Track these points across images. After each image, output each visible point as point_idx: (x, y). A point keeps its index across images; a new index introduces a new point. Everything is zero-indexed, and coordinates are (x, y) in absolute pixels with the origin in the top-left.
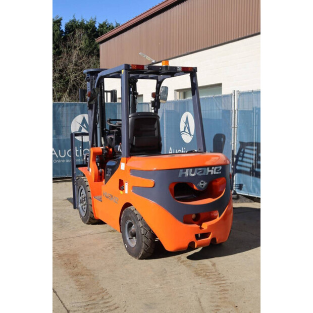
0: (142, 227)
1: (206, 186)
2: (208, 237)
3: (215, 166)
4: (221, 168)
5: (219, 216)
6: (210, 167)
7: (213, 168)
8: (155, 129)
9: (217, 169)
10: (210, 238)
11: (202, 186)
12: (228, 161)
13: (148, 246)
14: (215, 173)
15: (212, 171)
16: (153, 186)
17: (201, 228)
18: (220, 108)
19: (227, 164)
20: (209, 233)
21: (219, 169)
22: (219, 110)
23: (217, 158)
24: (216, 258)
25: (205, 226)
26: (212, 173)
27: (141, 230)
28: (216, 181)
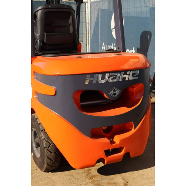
0: (44, 139)
1: (119, 94)
2: (120, 152)
3: (130, 70)
4: (138, 72)
5: (135, 128)
6: (125, 72)
7: (128, 73)
8: (70, 25)
9: (133, 74)
10: (122, 153)
11: (115, 94)
12: (147, 63)
13: (51, 160)
14: (131, 78)
15: (127, 76)
16: (53, 93)
17: (112, 142)
18: (148, 5)
19: (147, 68)
20: (122, 148)
21: (136, 73)
22: (147, 6)
23: (137, 60)
24: (130, 172)
25: (117, 139)
26: (127, 79)
27: (43, 143)
28: (133, 87)
